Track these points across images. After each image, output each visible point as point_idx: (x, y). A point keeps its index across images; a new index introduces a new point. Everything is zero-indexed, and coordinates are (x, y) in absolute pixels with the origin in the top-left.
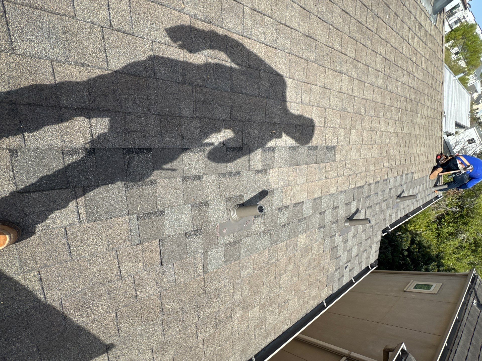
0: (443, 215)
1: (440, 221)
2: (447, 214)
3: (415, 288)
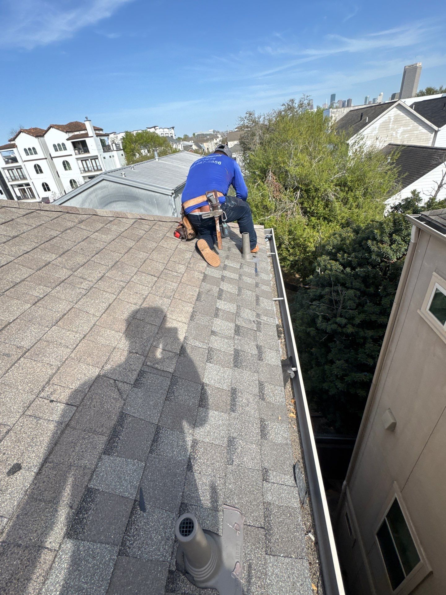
0: (302, 208)
1: (309, 212)
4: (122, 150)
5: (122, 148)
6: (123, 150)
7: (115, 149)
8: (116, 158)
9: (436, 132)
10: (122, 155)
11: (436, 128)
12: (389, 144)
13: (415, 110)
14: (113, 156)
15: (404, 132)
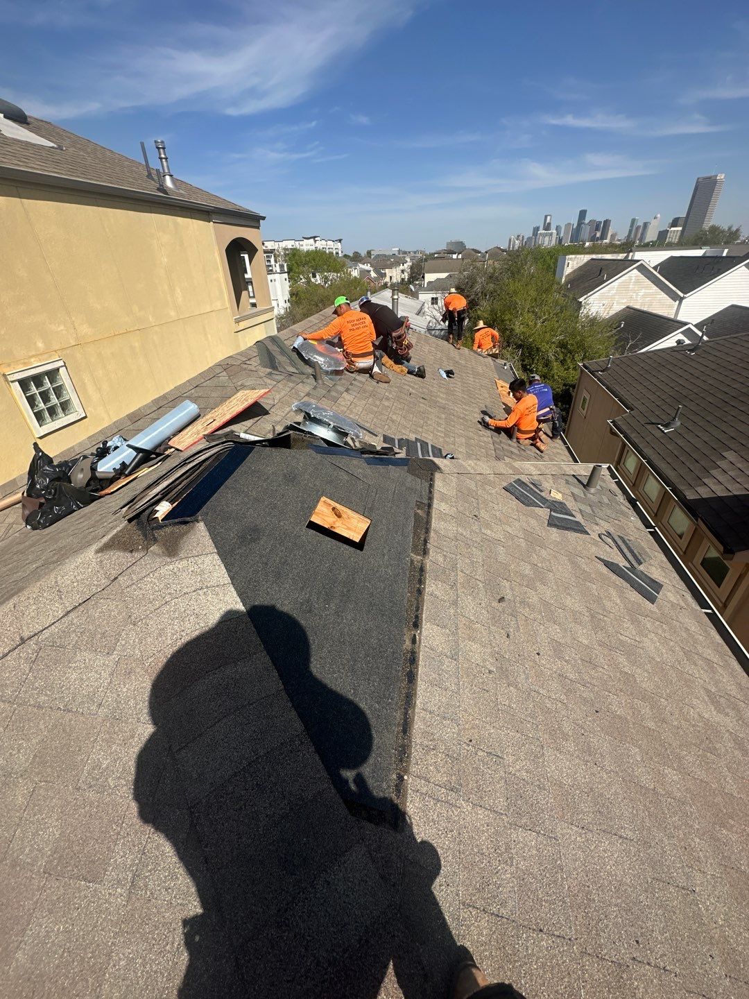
0: (522, 365)
1: (529, 370)
2: (523, 361)
3: (584, 409)
4: (285, 273)
5: (286, 270)
6: (288, 273)
7: (278, 271)
8: (278, 284)
9: (681, 299)
10: (286, 280)
11: (682, 295)
12: (627, 307)
13: (659, 273)
14: (275, 280)
15: (645, 295)
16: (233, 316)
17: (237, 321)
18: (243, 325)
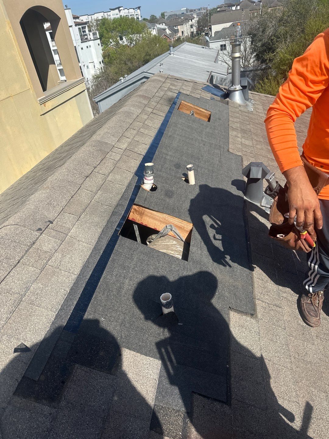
5: (99, 37)
7: (92, 38)
10: (99, 44)
14: (90, 46)
16: (38, 97)
17: (43, 102)
18: (50, 105)
